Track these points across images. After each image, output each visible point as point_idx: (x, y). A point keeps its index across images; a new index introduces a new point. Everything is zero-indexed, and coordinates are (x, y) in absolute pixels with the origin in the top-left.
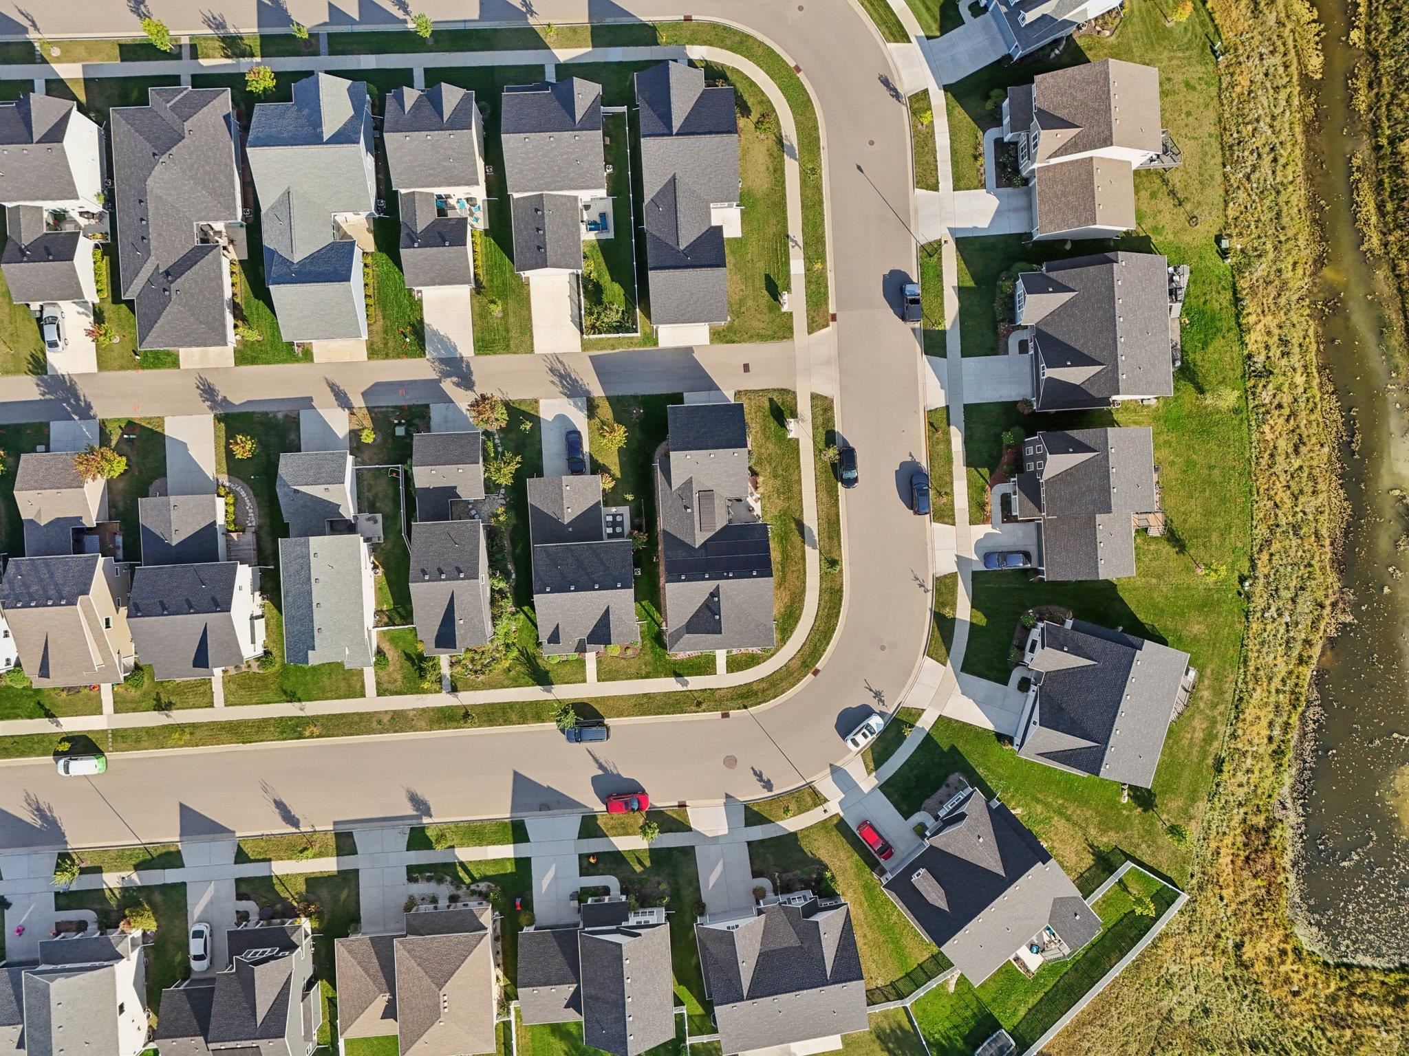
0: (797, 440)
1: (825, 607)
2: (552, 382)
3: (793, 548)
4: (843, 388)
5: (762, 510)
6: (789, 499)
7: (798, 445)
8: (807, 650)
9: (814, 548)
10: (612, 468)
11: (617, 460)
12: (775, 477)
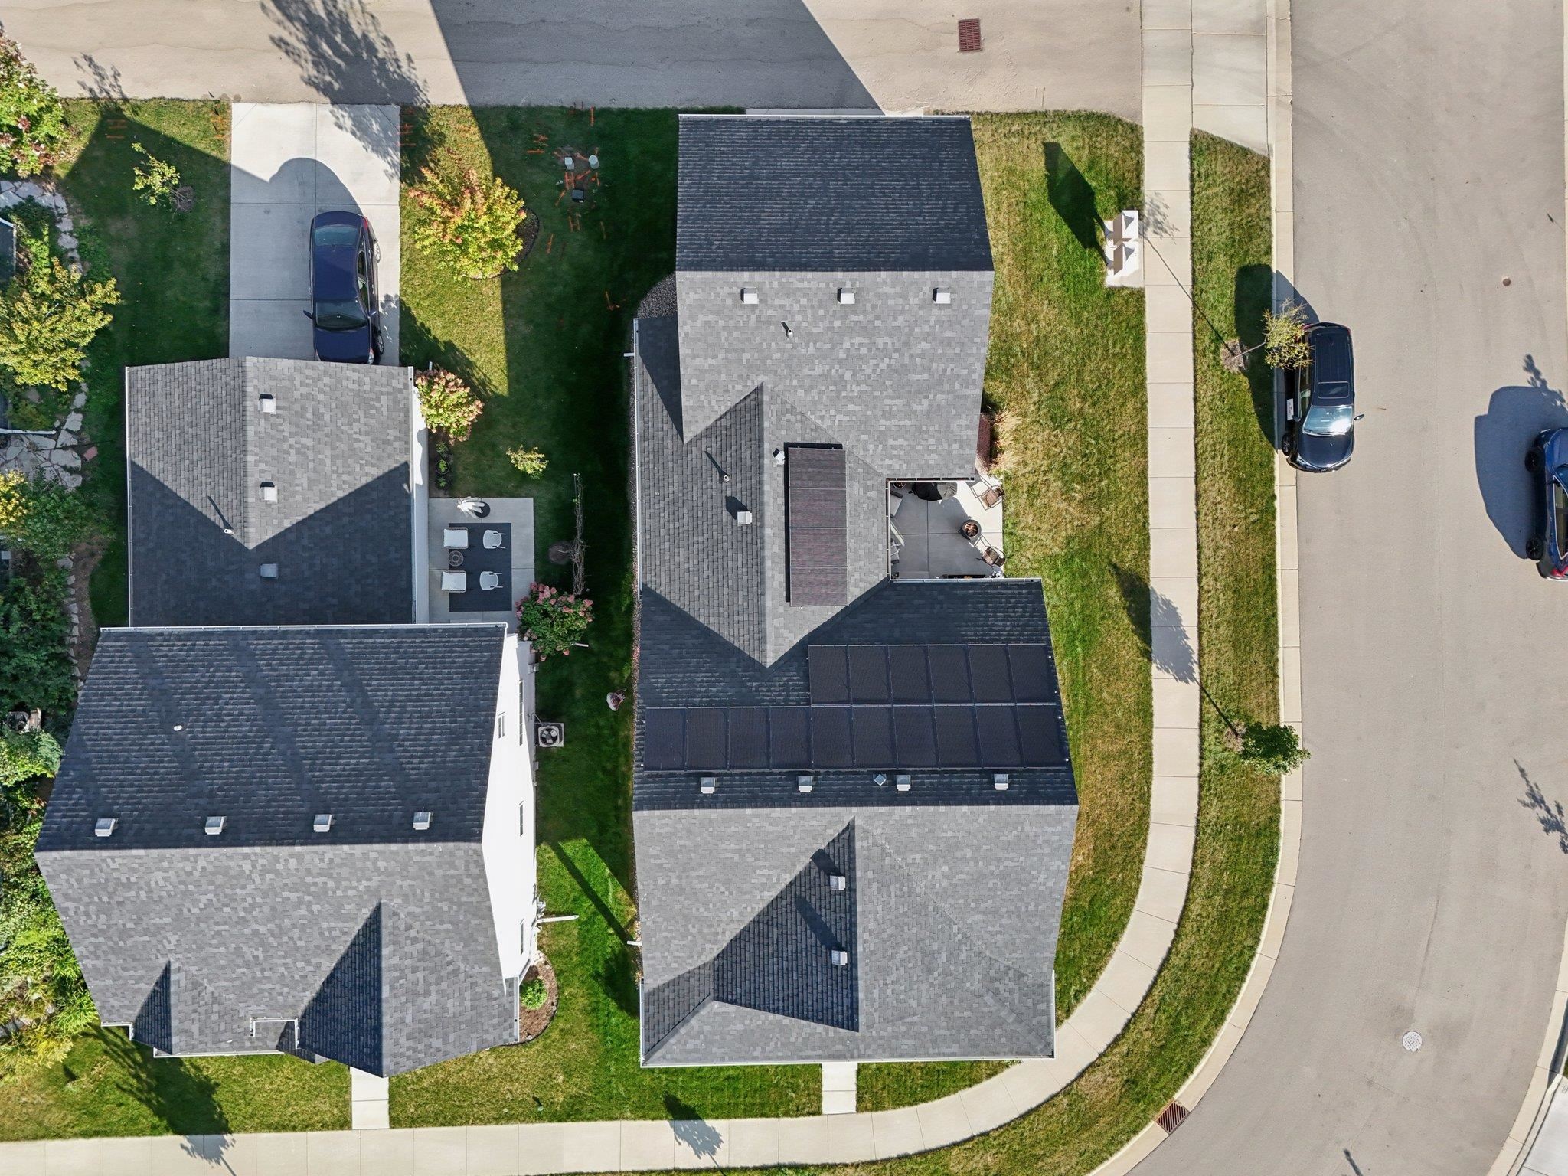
0: (1139, 295)
1: (1213, 888)
2: (280, 43)
3: (1111, 672)
4: (1303, 125)
5: (1008, 533)
6: (1102, 499)
7: (1140, 311)
8: (1147, 1037)
9: (1183, 675)
10: (479, 358)
11: (496, 332)
12: (1057, 420)
